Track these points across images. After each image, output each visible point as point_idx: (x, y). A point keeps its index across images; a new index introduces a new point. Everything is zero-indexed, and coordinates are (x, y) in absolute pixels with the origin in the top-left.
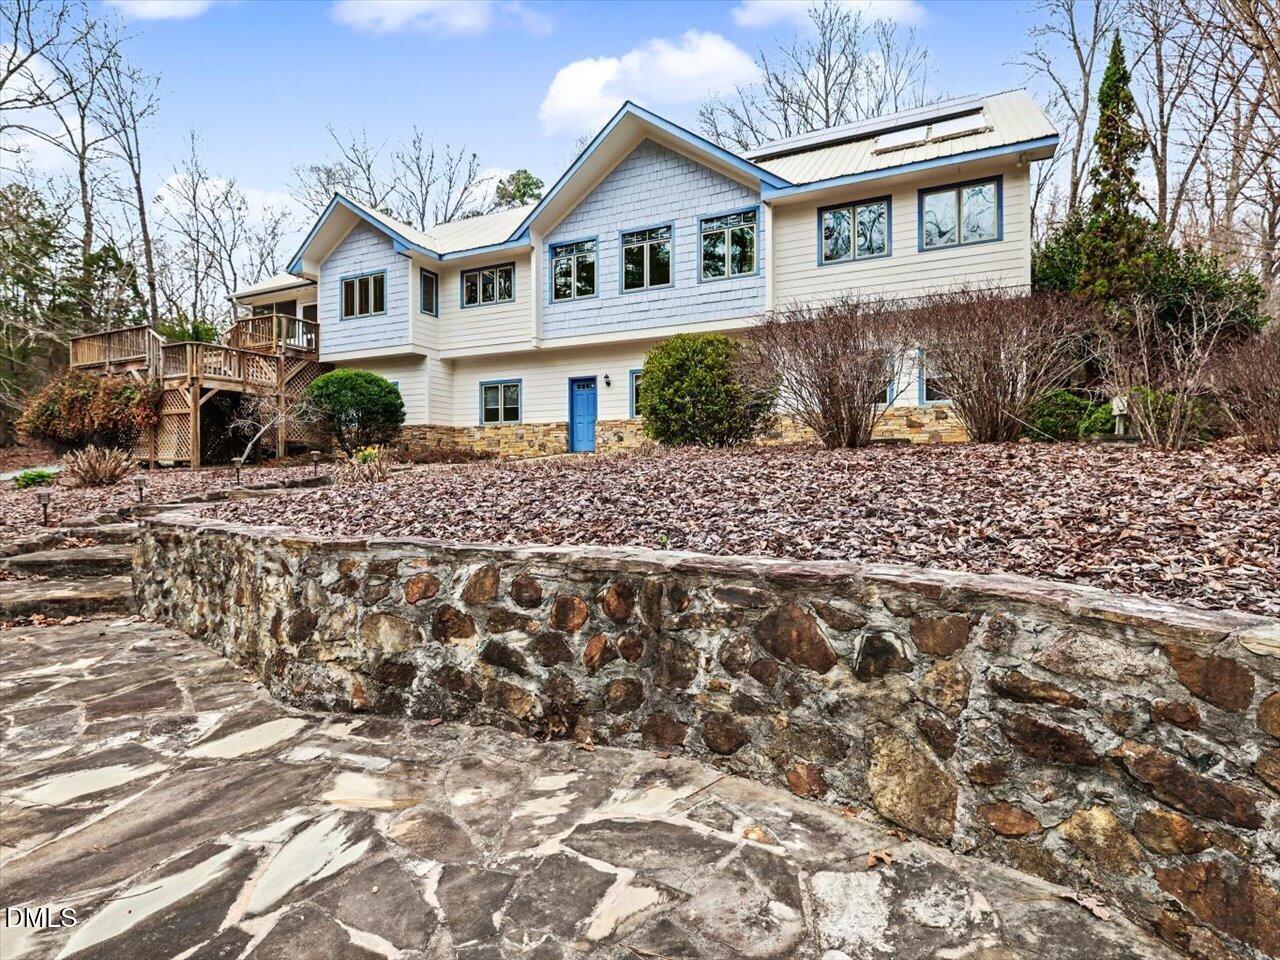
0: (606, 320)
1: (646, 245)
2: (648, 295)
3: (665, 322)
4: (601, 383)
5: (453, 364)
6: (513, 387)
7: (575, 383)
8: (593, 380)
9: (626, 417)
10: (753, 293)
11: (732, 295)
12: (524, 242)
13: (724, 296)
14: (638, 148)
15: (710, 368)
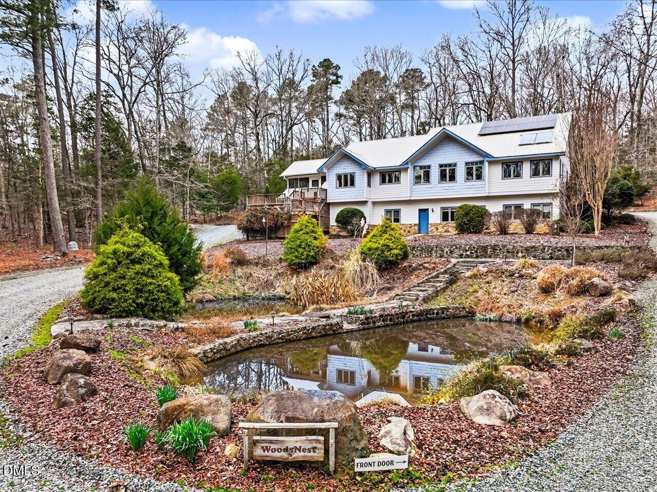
0: (433, 192)
1: (448, 169)
2: (448, 185)
3: (454, 193)
4: (430, 211)
5: (374, 203)
6: (397, 212)
7: (420, 210)
8: (427, 210)
9: (439, 222)
10: (482, 186)
11: (475, 187)
12: (406, 166)
13: (473, 187)
14: (445, 138)
15: (474, 214)
